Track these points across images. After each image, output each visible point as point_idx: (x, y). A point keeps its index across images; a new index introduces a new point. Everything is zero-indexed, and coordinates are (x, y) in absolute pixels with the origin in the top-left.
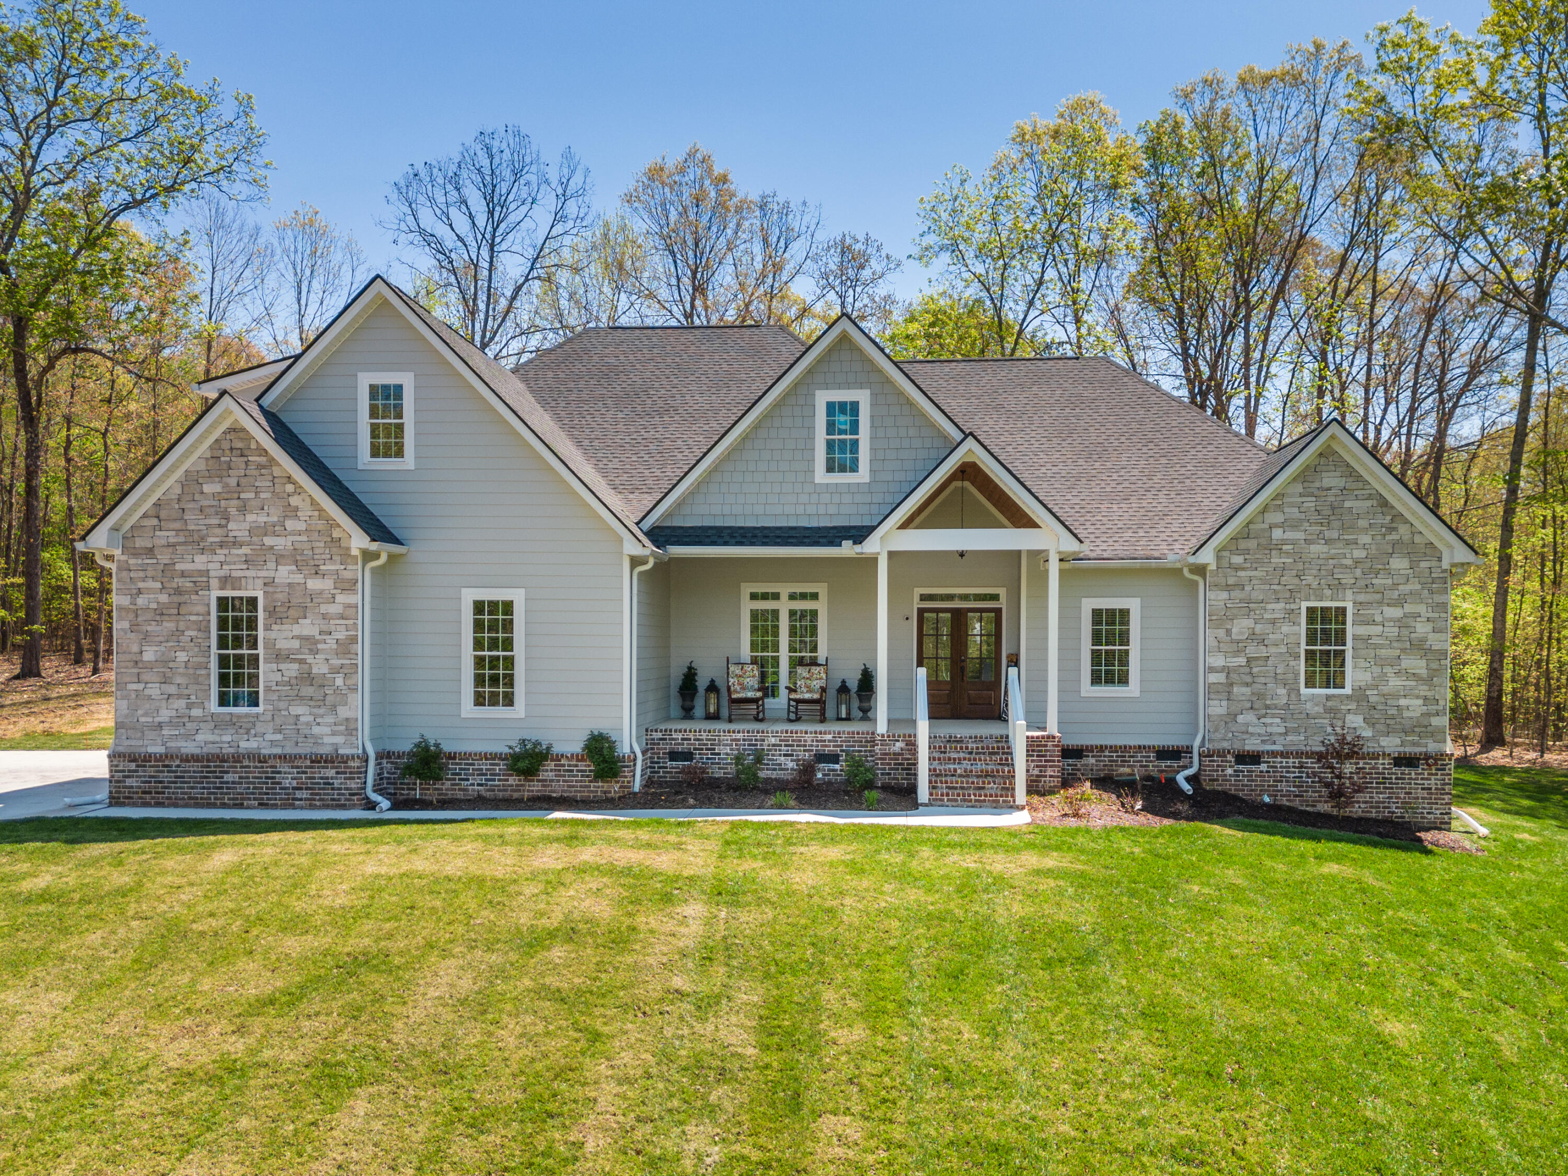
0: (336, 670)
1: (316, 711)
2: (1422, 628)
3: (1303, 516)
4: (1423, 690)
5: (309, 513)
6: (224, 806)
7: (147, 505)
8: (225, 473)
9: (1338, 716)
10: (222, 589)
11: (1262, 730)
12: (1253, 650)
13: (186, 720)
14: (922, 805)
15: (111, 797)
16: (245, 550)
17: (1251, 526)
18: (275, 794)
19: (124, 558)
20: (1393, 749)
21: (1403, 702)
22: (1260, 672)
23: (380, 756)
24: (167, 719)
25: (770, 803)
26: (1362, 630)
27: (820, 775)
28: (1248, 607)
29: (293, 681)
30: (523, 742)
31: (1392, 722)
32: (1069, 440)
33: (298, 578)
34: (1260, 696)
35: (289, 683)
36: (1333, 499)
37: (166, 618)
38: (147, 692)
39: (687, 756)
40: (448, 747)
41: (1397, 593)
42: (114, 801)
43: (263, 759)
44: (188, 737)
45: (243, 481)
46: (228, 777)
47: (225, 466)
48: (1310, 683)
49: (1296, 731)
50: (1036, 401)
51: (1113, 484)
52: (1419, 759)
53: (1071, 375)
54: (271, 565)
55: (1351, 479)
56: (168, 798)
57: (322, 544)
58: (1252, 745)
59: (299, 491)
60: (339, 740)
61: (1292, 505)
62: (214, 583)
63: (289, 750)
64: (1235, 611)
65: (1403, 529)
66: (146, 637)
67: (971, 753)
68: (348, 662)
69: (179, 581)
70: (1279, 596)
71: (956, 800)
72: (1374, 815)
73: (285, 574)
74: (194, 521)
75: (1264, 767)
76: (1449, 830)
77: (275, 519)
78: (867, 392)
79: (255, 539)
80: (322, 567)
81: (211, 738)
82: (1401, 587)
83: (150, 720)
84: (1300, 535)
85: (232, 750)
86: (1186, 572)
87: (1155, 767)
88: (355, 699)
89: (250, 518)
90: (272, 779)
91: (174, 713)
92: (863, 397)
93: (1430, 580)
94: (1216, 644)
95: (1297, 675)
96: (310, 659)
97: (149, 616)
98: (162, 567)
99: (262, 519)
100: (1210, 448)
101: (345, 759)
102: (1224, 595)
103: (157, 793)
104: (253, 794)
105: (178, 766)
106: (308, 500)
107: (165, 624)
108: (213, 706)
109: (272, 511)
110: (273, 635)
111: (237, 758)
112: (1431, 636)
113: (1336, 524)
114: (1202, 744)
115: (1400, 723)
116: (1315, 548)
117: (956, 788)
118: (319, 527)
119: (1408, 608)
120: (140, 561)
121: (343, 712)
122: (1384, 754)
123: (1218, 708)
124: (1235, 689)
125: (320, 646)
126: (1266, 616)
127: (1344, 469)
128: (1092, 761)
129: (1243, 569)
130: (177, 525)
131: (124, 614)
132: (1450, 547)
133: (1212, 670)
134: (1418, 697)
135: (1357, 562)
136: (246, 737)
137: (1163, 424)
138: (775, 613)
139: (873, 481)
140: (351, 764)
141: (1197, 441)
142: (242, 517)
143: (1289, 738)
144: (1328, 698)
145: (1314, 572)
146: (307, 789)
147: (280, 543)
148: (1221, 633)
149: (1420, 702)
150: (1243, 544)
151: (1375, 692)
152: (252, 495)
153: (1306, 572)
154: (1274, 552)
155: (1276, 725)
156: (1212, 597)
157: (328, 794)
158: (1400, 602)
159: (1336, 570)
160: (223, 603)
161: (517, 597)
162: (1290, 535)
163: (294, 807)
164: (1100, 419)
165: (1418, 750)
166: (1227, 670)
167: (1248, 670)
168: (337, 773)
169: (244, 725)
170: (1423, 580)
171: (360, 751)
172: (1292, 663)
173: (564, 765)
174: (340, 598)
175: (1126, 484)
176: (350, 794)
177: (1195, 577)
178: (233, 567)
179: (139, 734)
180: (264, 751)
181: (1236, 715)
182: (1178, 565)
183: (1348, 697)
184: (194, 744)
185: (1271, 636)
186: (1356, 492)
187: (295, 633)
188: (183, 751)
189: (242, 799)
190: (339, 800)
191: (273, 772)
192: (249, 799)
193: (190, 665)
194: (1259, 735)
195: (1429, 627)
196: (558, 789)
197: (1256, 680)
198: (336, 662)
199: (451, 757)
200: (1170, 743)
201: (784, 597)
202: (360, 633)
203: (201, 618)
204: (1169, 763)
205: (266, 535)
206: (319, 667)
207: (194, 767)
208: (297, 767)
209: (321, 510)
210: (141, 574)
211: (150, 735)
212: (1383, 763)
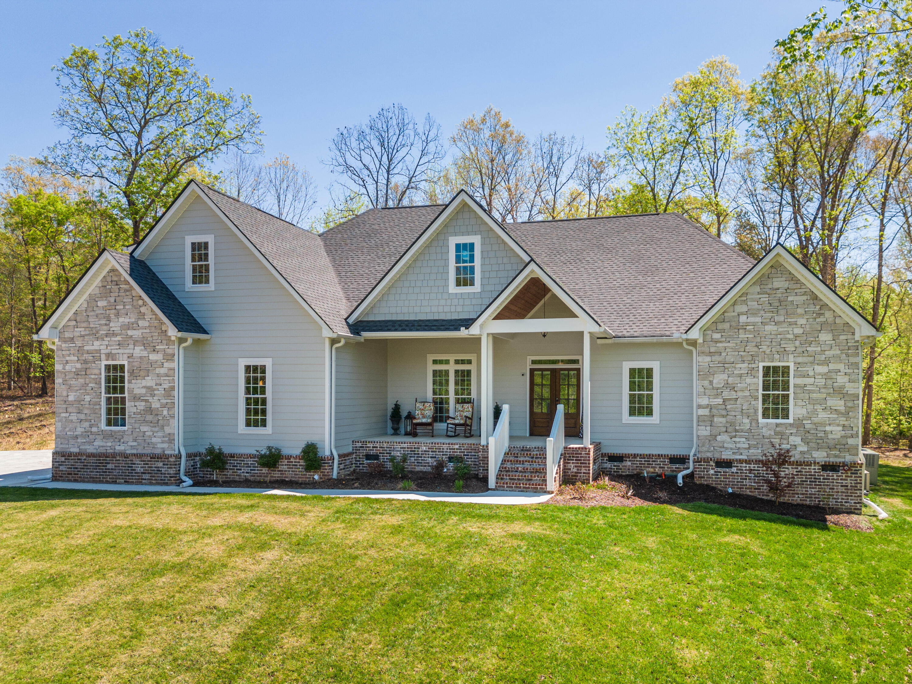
0: (164, 406)
1: (153, 429)
2: (841, 380)
3: (760, 307)
4: (842, 420)
5: (151, 317)
6: (107, 482)
7: (70, 314)
8: (108, 295)
9: (783, 437)
10: (107, 360)
11: (733, 446)
12: (726, 394)
13: (89, 434)
14: (491, 489)
15: (53, 476)
16: (119, 338)
17: (726, 314)
18: (132, 476)
19: (60, 343)
20: (821, 459)
21: (828, 428)
22: (731, 408)
23: (189, 456)
24: (80, 433)
25: (400, 486)
26: (800, 381)
27: (445, 470)
28: (724, 366)
29: (142, 412)
30: (269, 448)
31: (821, 441)
32: (637, 264)
33: (145, 354)
34: (732, 424)
35: (140, 413)
36: (780, 295)
37: (79, 376)
38: (70, 418)
39: (376, 457)
40: (227, 450)
41: (824, 356)
42: (55, 479)
43: (126, 456)
44: (91, 443)
45: (117, 299)
46: (109, 466)
47: (108, 291)
48: (765, 415)
49: (756, 447)
50: (624, 241)
51: (655, 290)
52: (839, 466)
53: (651, 224)
54: (131, 346)
55: (792, 282)
56: (80, 477)
57: (157, 334)
58: (726, 455)
59: (145, 304)
60: (165, 445)
61: (753, 300)
62: (103, 357)
63: (140, 451)
64: (716, 369)
65: (828, 315)
66: (70, 387)
67: (533, 458)
68: (170, 401)
69: (86, 356)
70: (745, 359)
71: (512, 487)
72: (808, 503)
73: (138, 351)
74: (94, 322)
75: (734, 470)
76: (860, 514)
77: (133, 320)
78: (479, 237)
79: (123, 331)
80: (157, 347)
81: (101, 444)
82: (827, 353)
83: (72, 433)
84: (759, 319)
85: (111, 451)
86: (684, 344)
87: (668, 468)
88: (174, 422)
89: (121, 320)
90: (131, 468)
91: (83, 430)
92: (476, 240)
93: (847, 348)
94: (703, 390)
95: (756, 411)
96: (151, 400)
97: (72, 375)
98: (77, 348)
99: (127, 320)
100: (724, 266)
101: (168, 457)
102: (708, 359)
103: (75, 474)
104: (121, 475)
105: (85, 460)
106: (150, 309)
107: (79, 380)
108: (103, 425)
109: (131, 316)
110: (132, 386)
111: (114, 455)
112: (847, 385)
113: (782, 312)
114: (695, 455)
115: (827, 443)
116: (768, 328)
117: (515, 479)
118: (156, 324)
119: (832, 366)
120: (67, 345)
121: (167, 430)
122: (815, 463)
123: (705, 431)
124: (715, 419)
125: (156, 392)
126: (735, 372)
127: (788, 275)
128: (629, 463)
129: (721, 342)
130: (85, 325)
131: (60, 374)
132: (860, 326)
133: (699, 407)
134: (838, 425)
135: (796, 337)
136: (118, 443)
137: (699, 252)
138: (447, 372)
139: (483, 291)
140: (171, 459)
141: (717, 262)
142: (117, 320)
143: (751, 451)
144: (777, 425)
145: (768, 343)
146: (148, 473)
147: (136, 334)
148: (706, 383)
149: (840, 428)
150: (720, 326)
151: (809, 422)
152: (122, 307)
153: (762, 343)
154: (741, 331)
155: (742, 443)
156: (700, 360)
157: (159, 477)
158: (826, 362)
159: (782, 342)
160: (108, 367)
161: (268, 363)
162: (751, 319)
163: (141, 483)
164: (660, 251)
165: (838, 460)
166: (710, 407)
167: (724, 407)
168: (164, 464)
169: (118, 437)
170: (841, 348)
171: (177, 452)
172: (753, 403)
173: (292, 462)
174: (166, 365)
175: (664, 290)
176: (170, 477)
177: (691, 348)
178: (112, 348)
179: (67, 442)
180: (128, 452)
181: (716, 436)
182: (680, 340)
183: (790, 425)
184: (93, 447)
185: (739, 385)
186: (796, 291)
187: (143, 385)
188: (88, 451)
189: (116, 479)
190: (164, 480)
191: (132, 464)
192: (120, 479)
193: (91, 403)
194: (731, 449)
195: (846, 379)
196: (289, 476)
197: (729, 413)
198: (164, 401)
199: (232, 456)
200: (679, 453)
201: (452, 362)
202: (176, 385)
203: (96, 377)
204: (677, 466)
205: (129, 329)
206: (155, 405)
207: (92, 460)
208: (144, 461)
209: (156, 315)
210: (68, 352)
211: (72, 442)
212: (814, 469)
